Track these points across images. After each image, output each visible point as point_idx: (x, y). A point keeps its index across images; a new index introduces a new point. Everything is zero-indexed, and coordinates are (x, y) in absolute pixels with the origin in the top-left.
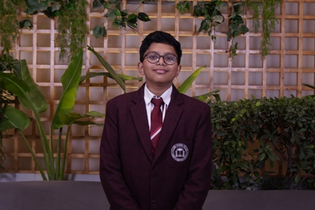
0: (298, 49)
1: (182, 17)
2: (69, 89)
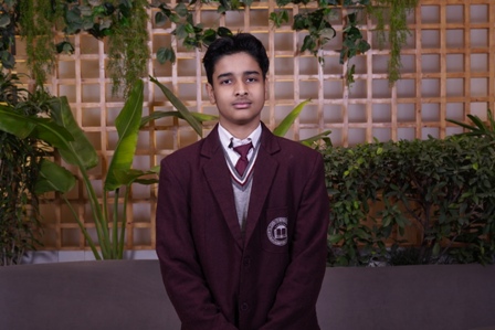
0: (439, 71)
1: (279, 31)
2: (126, 136)
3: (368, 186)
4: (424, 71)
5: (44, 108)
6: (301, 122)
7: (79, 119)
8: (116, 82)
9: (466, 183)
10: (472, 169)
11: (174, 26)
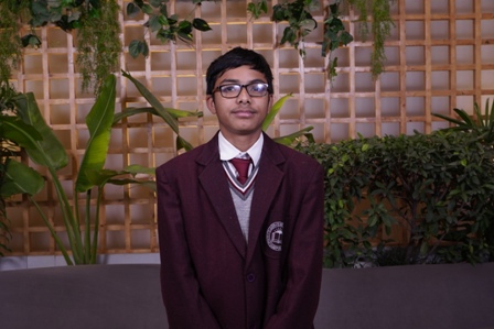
0: (425, 64)
1: (257, 22)
2: (98, 134)
3: (353, 184)
4: (408, 63)
5: (10, 105)
6: (281, 118)
7: (47, 117)
8: (86, 77)
9: (454, 180)
10: (460, 166)
11: (147, 18)
